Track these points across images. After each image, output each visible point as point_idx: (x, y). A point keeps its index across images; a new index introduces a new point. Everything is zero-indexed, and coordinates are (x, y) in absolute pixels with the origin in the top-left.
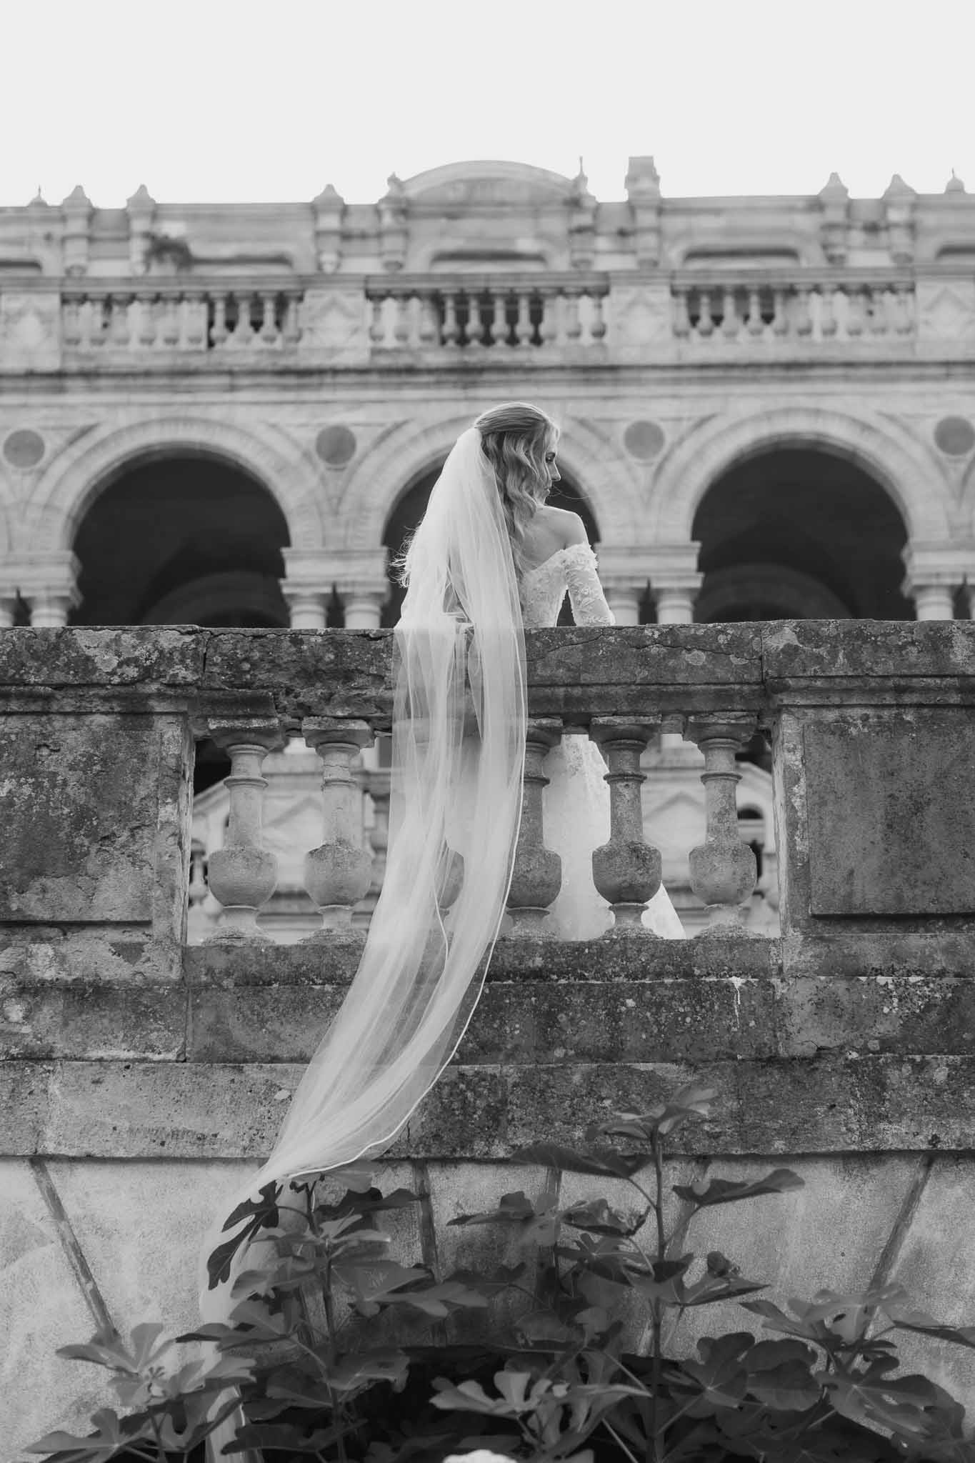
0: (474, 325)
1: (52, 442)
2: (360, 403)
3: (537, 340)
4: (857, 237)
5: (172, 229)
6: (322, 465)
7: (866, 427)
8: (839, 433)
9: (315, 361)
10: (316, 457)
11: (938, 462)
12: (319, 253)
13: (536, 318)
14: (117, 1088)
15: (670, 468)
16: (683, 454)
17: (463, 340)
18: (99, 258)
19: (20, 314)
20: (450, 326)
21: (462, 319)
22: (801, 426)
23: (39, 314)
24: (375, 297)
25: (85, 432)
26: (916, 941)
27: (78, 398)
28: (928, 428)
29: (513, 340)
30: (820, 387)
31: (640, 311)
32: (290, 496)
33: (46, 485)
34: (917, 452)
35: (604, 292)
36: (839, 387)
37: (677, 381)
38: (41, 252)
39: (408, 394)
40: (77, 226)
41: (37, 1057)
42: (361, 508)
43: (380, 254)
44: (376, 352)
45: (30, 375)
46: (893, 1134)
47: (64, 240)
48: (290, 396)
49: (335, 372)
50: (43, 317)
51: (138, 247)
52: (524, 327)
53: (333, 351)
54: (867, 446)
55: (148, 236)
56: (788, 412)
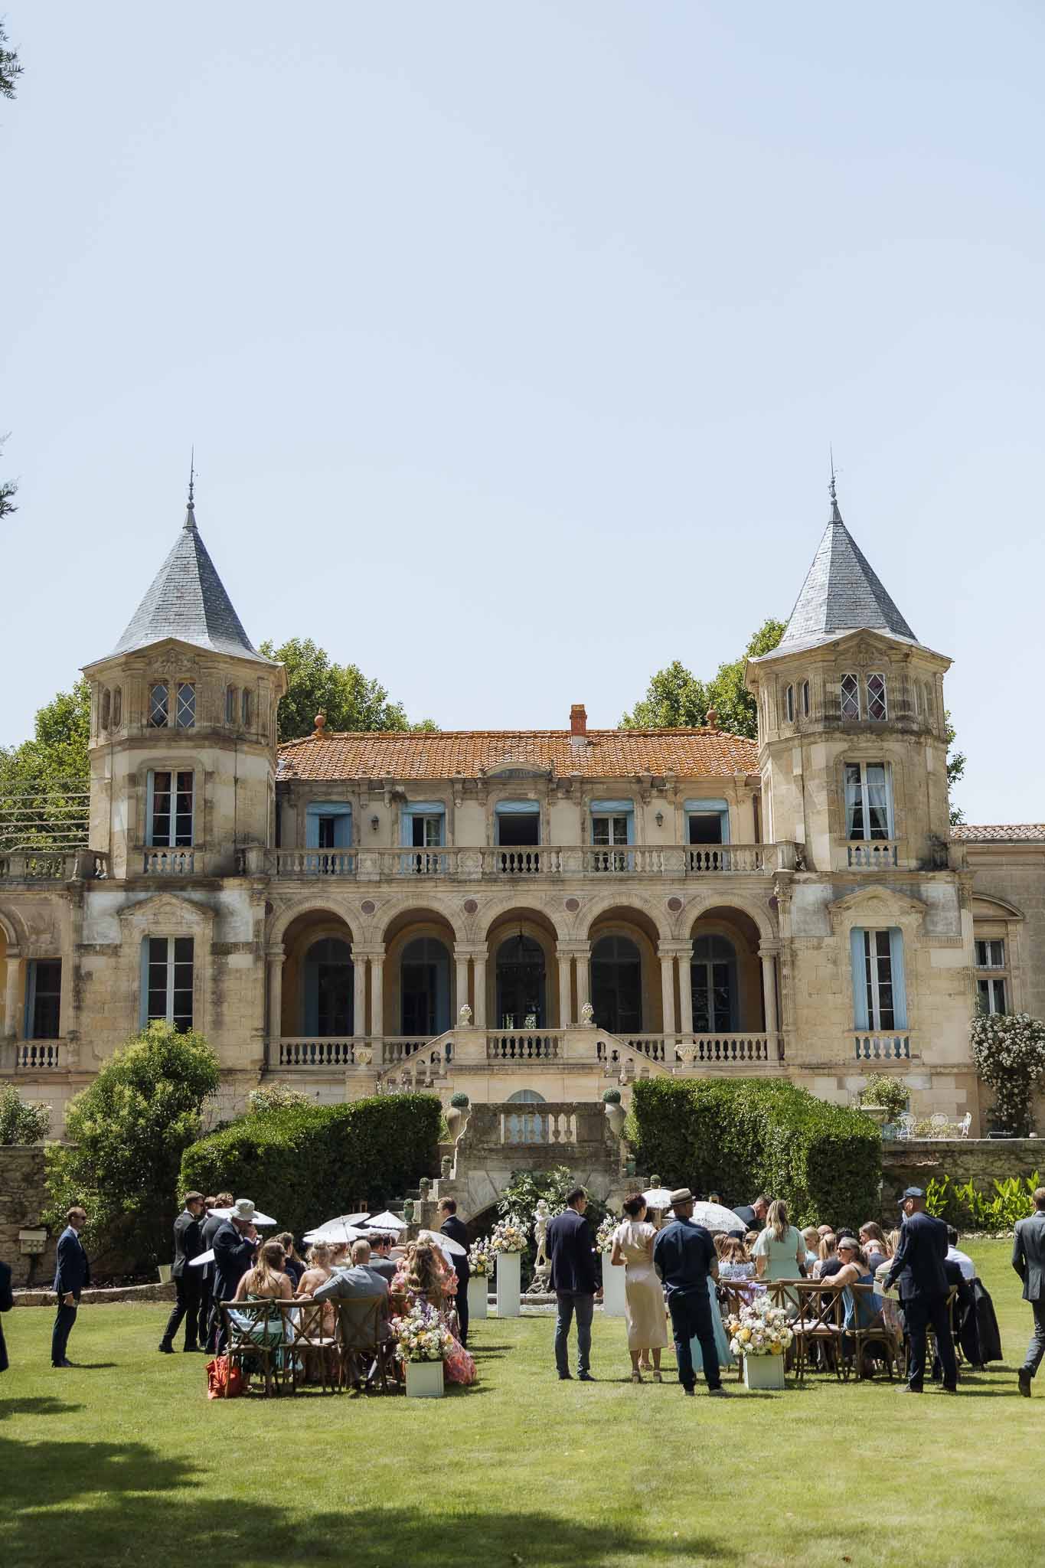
0: (516, 865)
1: (377, 905)
2: (478, 892)
3: (537, 869)
4: (654, 792)
5: (400, 789)
6: (466, 914)
7: (646, 901)
8: (637, 903)
9: (463, 877)
10: (464, 911)
11: (668, 913)
12: (454, 800)
13: (537, 861)
14: (495, 1163)
15: (581, 915)
16: (584, 910)
17: (512, 869)
18: (373, 800)
19: (366, 860)
20: (508, 865)
21: (512, 862)
22: (624, 901)
23: (371, 860)
24: (483, 854)
25: (388, 901)
26: (592, 1144)
27: (385, 889)
28: (667, 900)
29: (529, 870)
30: (630, 887)
31: (571, 860)
32: (456, 923)
33: (375, 919)
34: (663, 909)
35: (558, 853)
36: (637, 887)
37: (583, 885)
38: (351, 798)
39: (493, 888)
40: (364, 788)
41: (486, 1158)
42: (480, 928)
43: (477, 799)
44: (483, 873)
45: (370, 881)
46: (588, 1168)
47: (359, 794)
48: (456, 889)
49: (470, 881)
50: (374, 862)
51: (387, 796)
52: (533, 866)
53: (470, 873)
54: (645, 908)
55: (390, 792)
56: (620, 894)
